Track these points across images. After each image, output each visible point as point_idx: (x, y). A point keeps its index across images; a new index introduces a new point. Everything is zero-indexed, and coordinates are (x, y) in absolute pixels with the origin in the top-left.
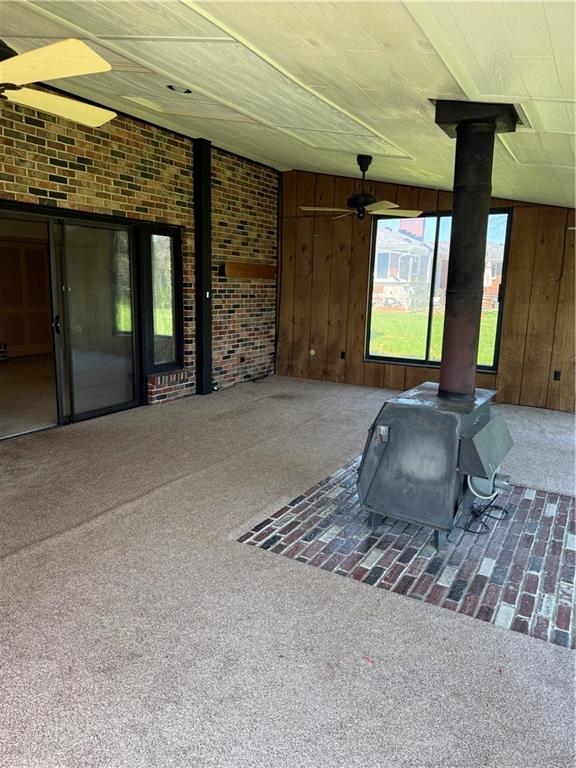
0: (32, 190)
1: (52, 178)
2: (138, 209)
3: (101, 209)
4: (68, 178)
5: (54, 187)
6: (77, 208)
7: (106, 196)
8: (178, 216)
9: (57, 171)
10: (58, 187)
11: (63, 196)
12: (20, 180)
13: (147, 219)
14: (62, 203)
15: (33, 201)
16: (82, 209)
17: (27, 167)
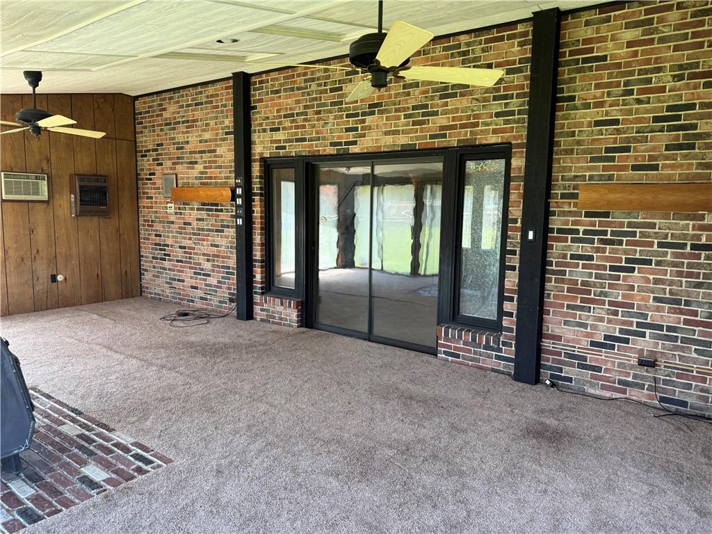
0: (333, 144)
1: (348, 130)
2: (432, 137)
3: (388, 146)
4: (359, 126)
5: (348, 137)
6: (365, 151)
7: (396, 132)
8: (495, 132)
9: (351, 122)
10: (351, 136)
11: (355, 143)
12: (324, 138)
13: (445, 145)
14: (354, 149)
15: (332, 152)
16: (371, 150)
17: (329, 127)
